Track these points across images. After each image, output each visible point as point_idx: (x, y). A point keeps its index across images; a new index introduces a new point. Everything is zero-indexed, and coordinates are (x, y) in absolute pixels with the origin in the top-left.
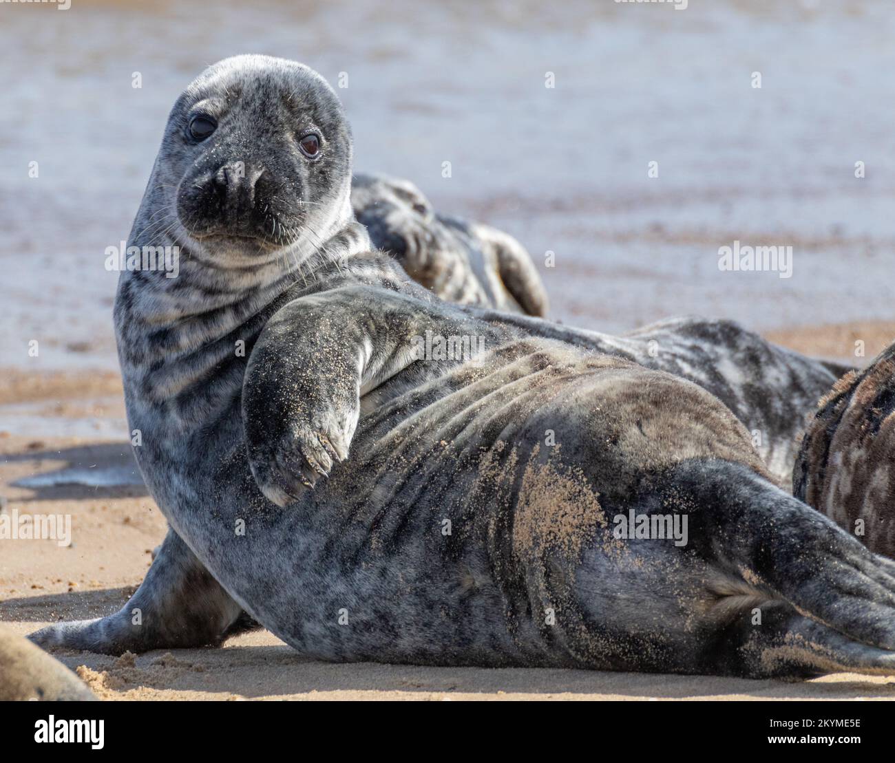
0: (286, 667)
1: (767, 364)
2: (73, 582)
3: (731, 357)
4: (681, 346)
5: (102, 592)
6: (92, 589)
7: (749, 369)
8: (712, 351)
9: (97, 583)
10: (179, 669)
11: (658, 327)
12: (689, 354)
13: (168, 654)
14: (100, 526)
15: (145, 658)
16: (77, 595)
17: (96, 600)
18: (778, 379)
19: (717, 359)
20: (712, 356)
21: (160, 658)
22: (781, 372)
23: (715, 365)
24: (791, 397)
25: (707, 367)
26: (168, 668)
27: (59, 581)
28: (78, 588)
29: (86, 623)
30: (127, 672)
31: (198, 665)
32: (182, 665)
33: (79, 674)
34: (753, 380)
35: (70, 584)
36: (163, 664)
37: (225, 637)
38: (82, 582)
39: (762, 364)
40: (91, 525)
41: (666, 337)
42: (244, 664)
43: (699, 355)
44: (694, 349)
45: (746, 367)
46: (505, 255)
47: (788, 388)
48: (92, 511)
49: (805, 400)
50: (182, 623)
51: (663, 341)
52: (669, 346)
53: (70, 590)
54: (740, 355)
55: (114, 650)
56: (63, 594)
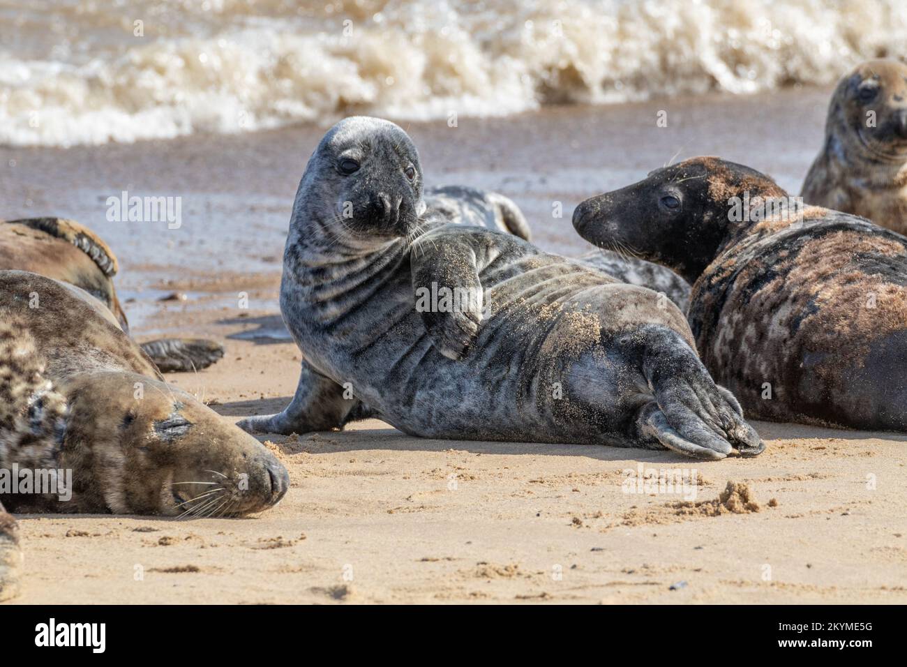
0: (384, 442)
1: (657, 273)
2: (264, 393)
3: (635, 270)
4: (606, 264)
5: (280, 399)
6: (274, 397)
7: (646, 276)
8: (624, 267)
9: (277, 394)
10: (323, 443)
11: (595, 253)
12: (610, 269)
13: (317, 434)
14: (280, 361)
15: (304, 437)
16: (266, 400)
17: (275, 404)
18: (664, 282)
19: (626, 272)
20: (624, 270)
21: (312, 437)
22: (666, 278)
23: (625, 275)
24: (672, 292)
25: (620, 276)
26: (317, 443)
27: (255, 392)
28: (266, 396)
29: (270, 416)
30: (293, 444)
31: (333, 441)
32: (325, 441)
33: (266, 445)
34: (648, 283)
35: (262, 394)
36: (314, 440)
37: (344, 424)
38: (269, 393)
39: (654, 274)
40: (275, 361)
41: (598, 259)
42: (360, 440)
43: (615, 269)
44: (614, 266)
45: (644, 276)
46: (506, 210)
47: (670, 287)
48: (275, 352)
49: (680, 293)
50: (321, 417)
51: (596, 262)
52: (599, 264)
53: (262, 398)
54: (641, 269)
55: (286, 432)
56: (257, 401)
